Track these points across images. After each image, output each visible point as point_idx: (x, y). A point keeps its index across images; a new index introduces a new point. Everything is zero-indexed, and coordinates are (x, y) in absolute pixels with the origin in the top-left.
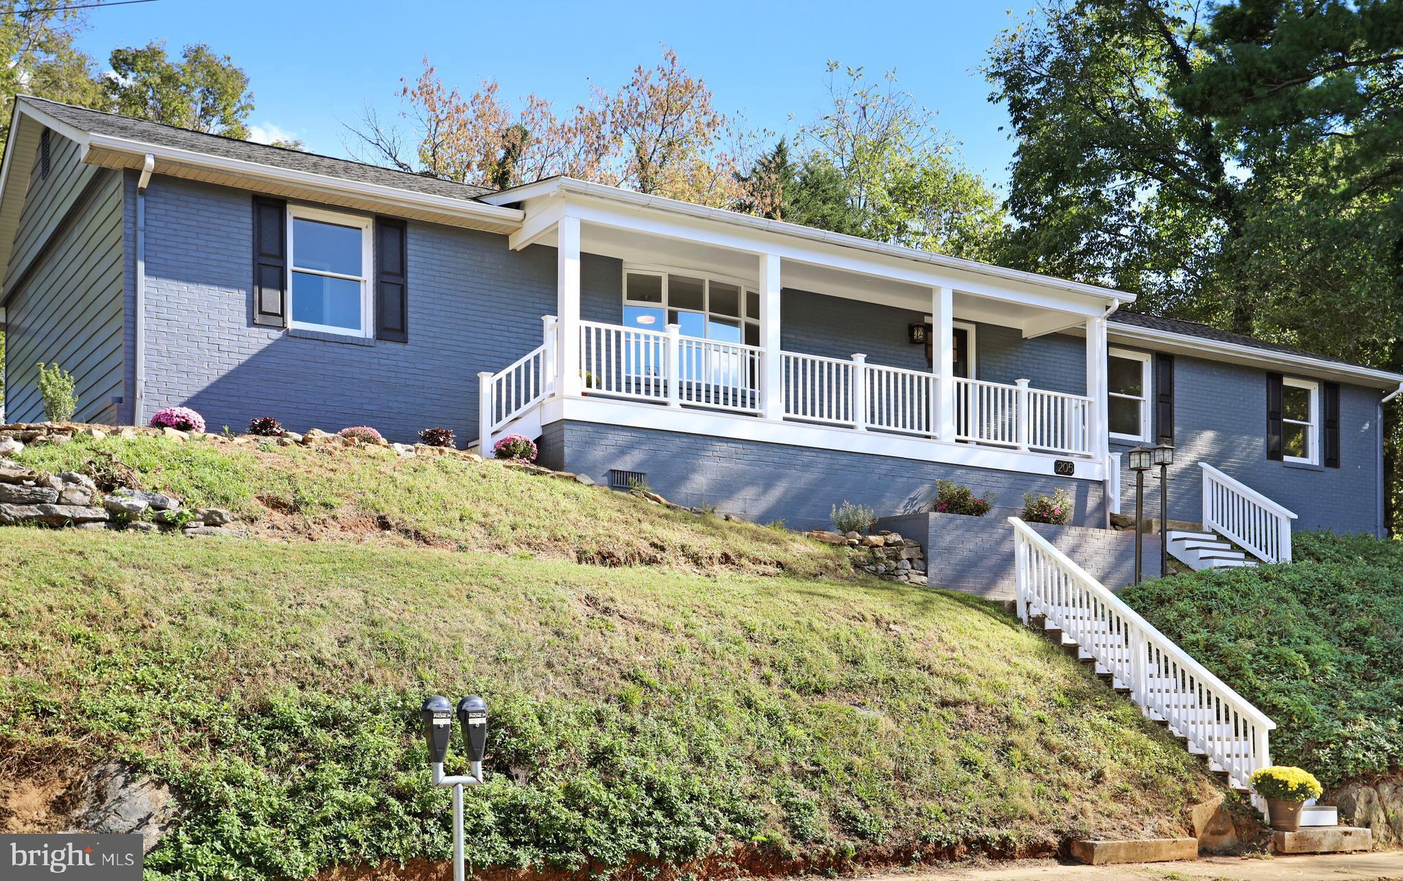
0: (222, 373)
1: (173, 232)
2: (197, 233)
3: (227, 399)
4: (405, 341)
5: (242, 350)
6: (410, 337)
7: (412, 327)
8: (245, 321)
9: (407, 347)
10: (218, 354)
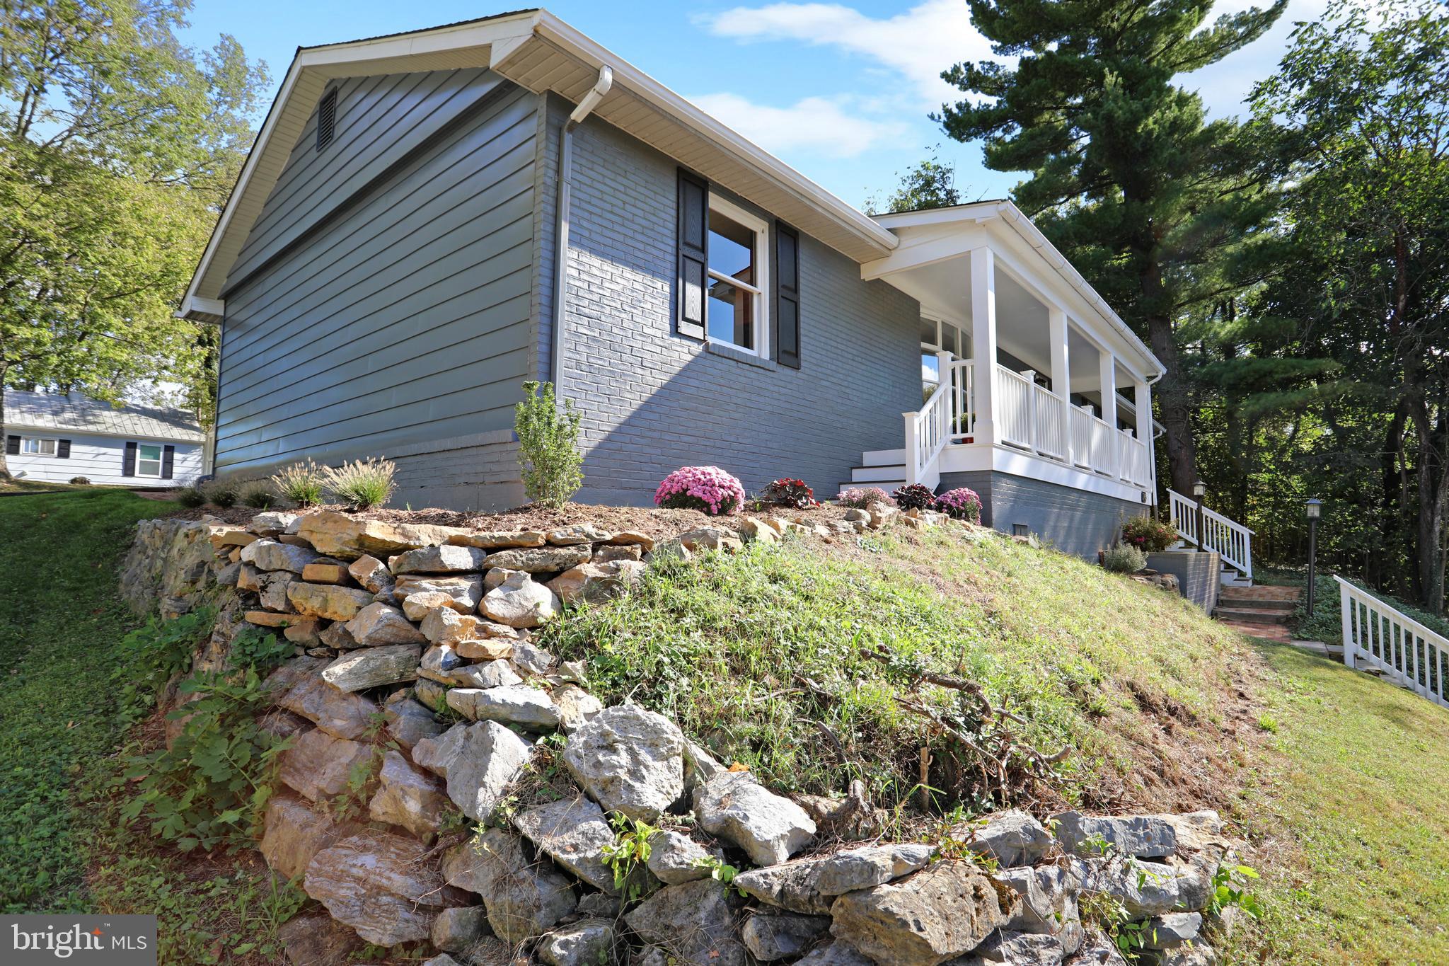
0: (645, 397)
1: (598, 194)
2: (624, 203)
3: (650, 434)
4: (798, 368)
5: (665, 368)
6: (803, 364)
7: (804, 352)
8: (668, 328)
9: (800, 375)
10: (639, 371)
